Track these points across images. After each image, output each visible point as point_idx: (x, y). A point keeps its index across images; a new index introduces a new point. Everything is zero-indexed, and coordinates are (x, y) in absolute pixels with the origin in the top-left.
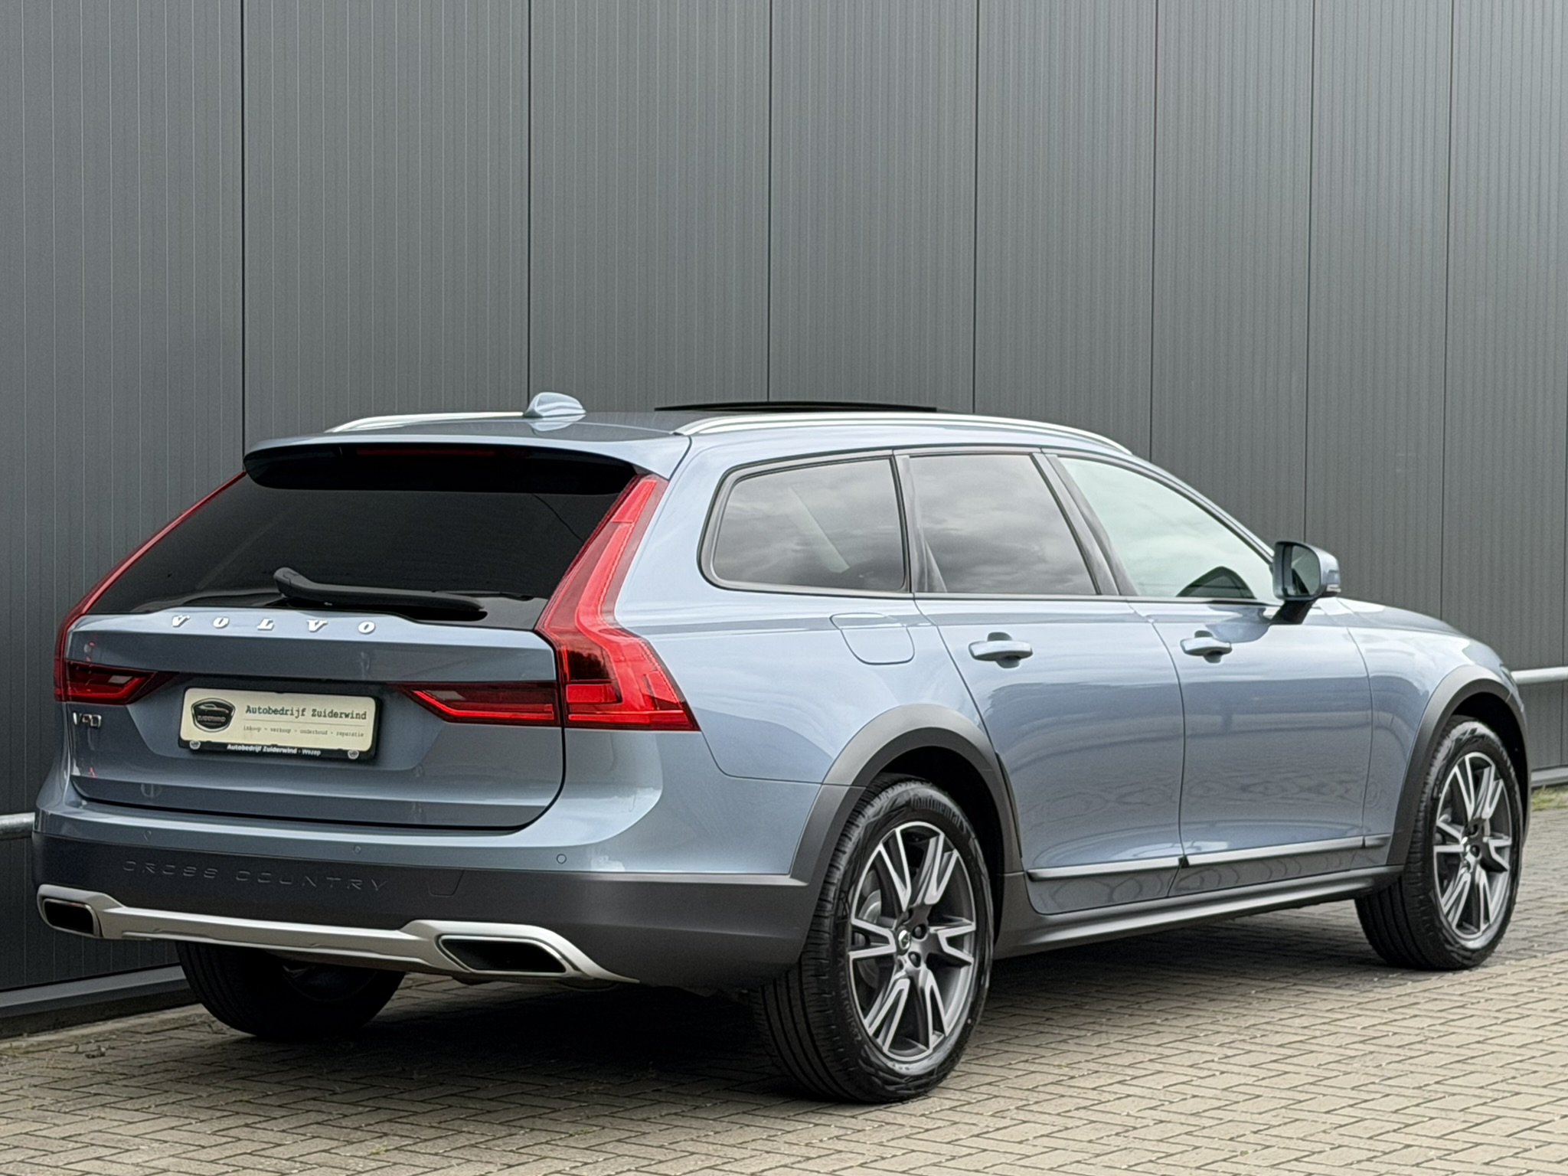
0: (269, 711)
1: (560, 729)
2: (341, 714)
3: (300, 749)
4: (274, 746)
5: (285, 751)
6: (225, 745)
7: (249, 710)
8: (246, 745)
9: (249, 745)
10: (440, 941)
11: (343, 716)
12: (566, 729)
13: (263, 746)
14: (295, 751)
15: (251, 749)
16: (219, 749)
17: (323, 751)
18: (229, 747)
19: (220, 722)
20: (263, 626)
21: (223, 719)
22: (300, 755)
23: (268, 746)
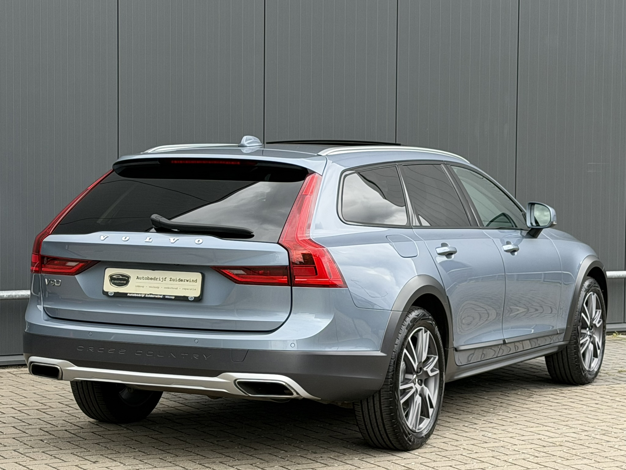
0: (148, 278)
1: (290, 287)
2: (184, 280)
3: (164, 296)
4: (151, 294)
5: (156, 296)
6: (127, 294)
7: (138, 278)
8: (137, 294)
9: (139, 294)
10: (236, 382)
11: (186, 281)
12: (293, 287)
13: (145, 294)
14: (162, 297)
15: (140, 295)
16: (124, 295)
17: (175, 296)
18: (128, 295)
19: (123, 283)
20: (147, 240)
21: (125, 282)
22: (164, 298)
23: (148, 294)
